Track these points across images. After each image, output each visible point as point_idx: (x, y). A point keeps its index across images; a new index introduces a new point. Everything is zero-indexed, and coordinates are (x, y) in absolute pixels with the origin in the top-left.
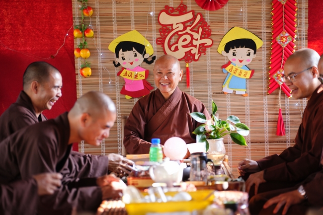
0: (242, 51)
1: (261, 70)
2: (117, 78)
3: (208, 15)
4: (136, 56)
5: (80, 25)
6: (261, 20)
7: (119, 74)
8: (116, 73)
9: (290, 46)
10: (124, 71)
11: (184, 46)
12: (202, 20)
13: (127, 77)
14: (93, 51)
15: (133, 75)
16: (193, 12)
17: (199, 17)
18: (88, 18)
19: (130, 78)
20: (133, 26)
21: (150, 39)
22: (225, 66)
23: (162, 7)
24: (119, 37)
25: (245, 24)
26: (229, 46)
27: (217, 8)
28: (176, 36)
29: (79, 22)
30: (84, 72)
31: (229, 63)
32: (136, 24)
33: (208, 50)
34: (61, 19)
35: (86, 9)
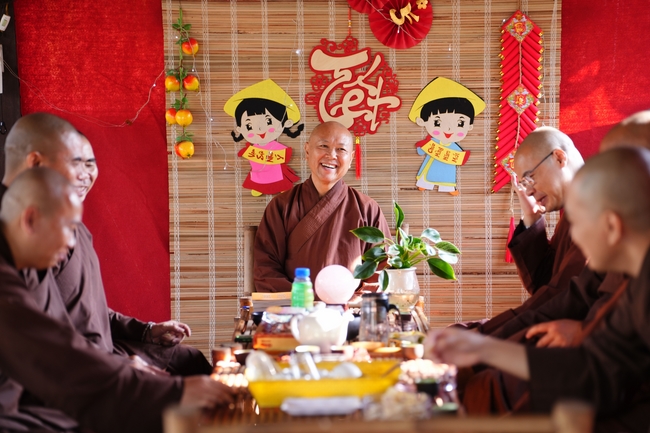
0: (450, 119)
1: (481, 151)
2: (238, 160)
3: (393, 56)
4: (270, 123)
5: (177, 70)
6: (482, 67)
7: (241, 154)
8: (236, 153)
9: (531, 111)
10: (250, 148)
11: (352, 109)
12: (384, 64)
13: (255, 159)
14: (198, 115)
15: (264, 156)
16: (369, 50)
17: (378, 60)
18: (190, 58)
19: (259, 161)
20: (266, 73)
21: (294, 96)
22: (421, 144)
23: (317, 41)
24: (243, 91)
25: (457, 72)
26: (428, 110)
27: (409, 45)
28: (340, 91)
29: (175, 64)
30: (182, 149)
31: (429, 138)
32: (271, 69)
33: (393, 115)
34: (145, 58)
35: (187, 43)
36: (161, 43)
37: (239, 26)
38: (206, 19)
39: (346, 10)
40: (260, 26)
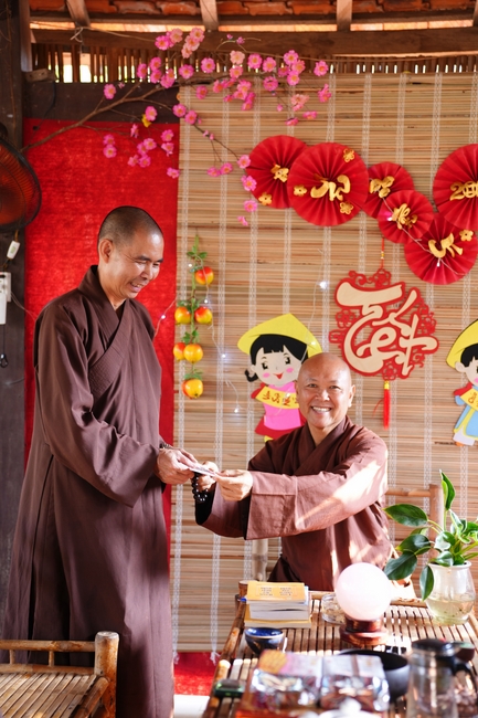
2: (251, 402)
3: (431, 293)
4: (288, 362)
5: (189, 301)
7: (254, 395)
8: (249, 394)
10: (265, 390)
11: (382, 349)
12: (419, 301)
13: (269, 402)
14: (209, 350)
15: (281, 399)
16: (403, 285)
17: (413, 296)
18: (204, 289)
19: (275, 404)
20: (286, 307)
21: (317, 332)
22: (460, 392)
23: (344, 273)
24: (260, 326)
26: (470, 354)
27: (450, 280)
28: (368, 329)
29: (188, 295)
30: (188, 387)
31: (469, 386)
32: (292, 303)
33: (429, 358)
34: (155, 288)
35: (201, 271)
36: (174, 273)
37: (260, 255)
38: (223, 248)
39: (379, 240)
40: (281, 256)
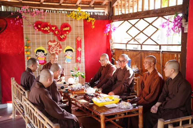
0: (70, 52)
1: (74, 57)
3: (61, 43)
4: (42, 53)
5: (26, 45)
6: (73, 44)
7: (37, 58)
9: (81, 51)
10: (39, 58)
11: (55, 51)
12: (60, 44)
13: (40, 59)
14: (31, 52)
16: (57, 42)
17: (59, 43)
20: (41, 45)
22: (65, 56)
23: (49, 40)
25: (70, 45)
26: (66, 51)
27: (63, 41)
28: (53, 48)
31: (66, 55)
33: (61, 52)
34: (20, 43)
35: (28, 41)
36: (23, 41)
37: (37, 38)
38: (31, 37)
39: (53, 36)
40: (40, 38)
